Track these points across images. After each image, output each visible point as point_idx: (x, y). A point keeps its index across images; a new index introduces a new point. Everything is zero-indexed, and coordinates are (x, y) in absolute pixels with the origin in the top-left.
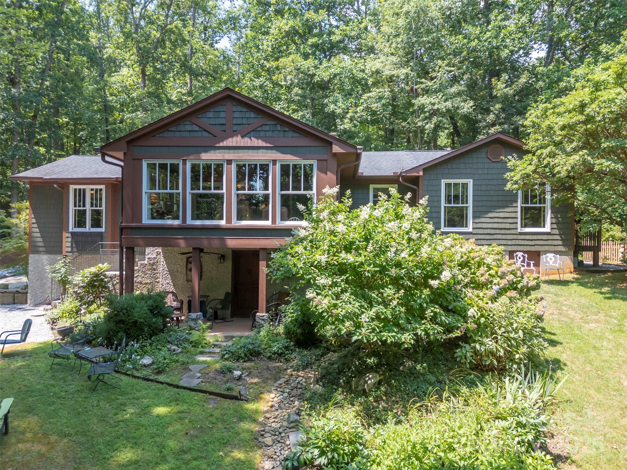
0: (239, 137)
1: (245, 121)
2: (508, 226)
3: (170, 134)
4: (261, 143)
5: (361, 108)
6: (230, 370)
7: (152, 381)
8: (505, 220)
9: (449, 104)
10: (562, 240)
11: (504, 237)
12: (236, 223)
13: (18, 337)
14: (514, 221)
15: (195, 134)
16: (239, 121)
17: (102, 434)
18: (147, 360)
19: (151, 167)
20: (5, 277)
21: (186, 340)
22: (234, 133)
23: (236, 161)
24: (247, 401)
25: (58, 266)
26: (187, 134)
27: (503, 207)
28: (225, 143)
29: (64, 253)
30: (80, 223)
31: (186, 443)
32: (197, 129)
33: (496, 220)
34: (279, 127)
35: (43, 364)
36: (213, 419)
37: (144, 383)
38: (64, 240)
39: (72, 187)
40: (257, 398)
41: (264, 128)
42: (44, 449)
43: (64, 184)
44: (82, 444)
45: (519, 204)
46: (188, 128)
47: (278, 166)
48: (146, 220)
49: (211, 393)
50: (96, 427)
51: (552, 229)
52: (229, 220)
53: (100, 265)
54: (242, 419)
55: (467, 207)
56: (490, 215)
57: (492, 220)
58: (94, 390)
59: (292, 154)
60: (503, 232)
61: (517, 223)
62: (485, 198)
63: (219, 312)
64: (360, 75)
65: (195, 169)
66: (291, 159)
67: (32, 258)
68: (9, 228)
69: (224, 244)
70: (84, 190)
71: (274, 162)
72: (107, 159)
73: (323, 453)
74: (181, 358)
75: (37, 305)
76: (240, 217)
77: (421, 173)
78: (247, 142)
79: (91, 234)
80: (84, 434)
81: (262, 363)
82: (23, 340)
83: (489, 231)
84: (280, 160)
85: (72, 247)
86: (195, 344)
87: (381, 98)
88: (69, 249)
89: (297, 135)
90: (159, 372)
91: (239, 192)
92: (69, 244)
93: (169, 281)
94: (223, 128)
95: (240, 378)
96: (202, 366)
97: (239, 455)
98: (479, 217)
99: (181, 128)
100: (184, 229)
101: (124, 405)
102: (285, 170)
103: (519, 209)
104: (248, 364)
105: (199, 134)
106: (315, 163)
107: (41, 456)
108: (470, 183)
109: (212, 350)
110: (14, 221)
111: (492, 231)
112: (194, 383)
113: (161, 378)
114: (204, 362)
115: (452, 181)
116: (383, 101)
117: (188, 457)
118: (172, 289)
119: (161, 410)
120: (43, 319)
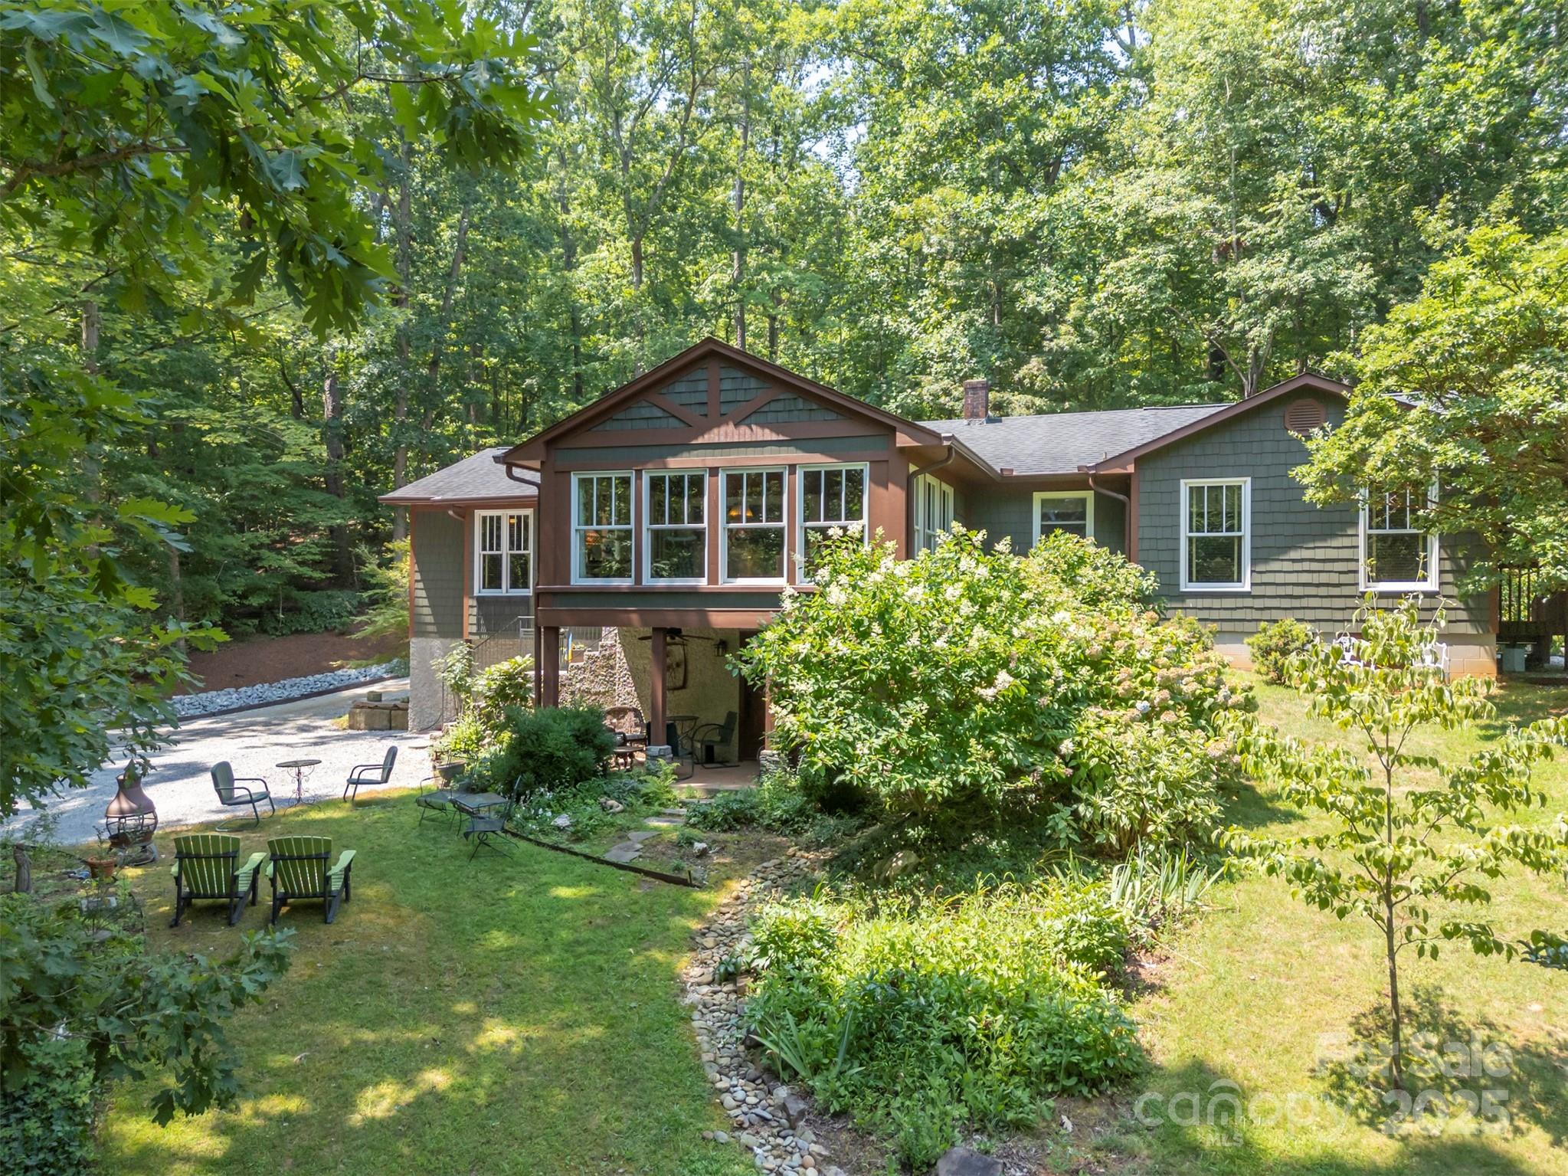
0: (731, 426)
1: (741, 396)
2: (1334, 578)
3: (617, 425)
4: (768, 435)
5: (1102, 295)
6: (690, 842)
7: (562, 850)
8: (1328, 566)
9: (1307, 277)
10: (1467, 609)
11: (1326, 603)
12: (729, 584)
13: (377, 775)
14: (1351, 566)
15: (657, 423)
16: (730, 396)
17: (472, 913)
18: (563, 821)
19: (585, 483)
20: (381, 679)
21: (635, 792)
22: (721, 420)
23: (725, 469)
24: (701, 887)
25: (450, 661)
26: (643, 424)
27: (1325, 536)
28: (706, 438)
29: (466, 636)
30: (493, 580)
31: (585, 935)
32: (660, 414)
33: (1306, 566)
34: (800, 404)
35: (409, 818)
36: (635, 908)
37: (552, 853)
38: (466, 611)
39: (479, 514)
40: (718, 885)
41: (774, 406)
42: (391, 922)
43: (465, 509)
44: (441, 921)
45: (1362, 528)
46: (646, 412)
47: (799, 478)
48: (578, 579)
49: (648, 873)
50: (466, 902)
51: (1441, 584)
52: (713, 579)
53: (518, 659)
54: (680, 911)
55: (1240, 538)
56: (1294, 555)
57: (1298, 566)
58: (473, 856)
59: (822, 452)
60: (1323, 591)
61: (1356, 572)
62: (1281, 518)
63: (717, 749)
64: (1099, 219)
65: (656, 484)
66: (822, 462)
67: (415, 644)
68: (382, 586)
69: (705, 622)
70: (499, 518)
71: (792, 468)
72: (516, 471)
73: (763, 952)
74: (620, 821)
75: (424, 731)
76: (733, 573)
77: (1131, 469)
78: (744, 434)
79: (509, 600)
80: (448, 910)
81: (755, 835)
82: (385, 780)
83: (1289, 590)
84: (803, 465)
85: (478, 624)
86: (648, 801)
87: (1146, 271)
88: (474, 629)
89: (834, 416)
90: (578, 840)
91: (732, 525)
92: (474, 620)
93: (631, 688)
94: (703, 410)
95: (703, 854)
96: (649, 834)
97: (659, 955)
98: (1266, 560)
99: (634, 413)
100: (639, 595)
101: (512, 879)
102: (812, 481)
103: (1361, 541)
104: (723, 836)
105: (664, 422)
106: (865, 467)
107: (387, 930)
108: (1246, 484)
109: (678, 810)
110: (393, 574)
111: (1298, 591)
112: (626, 858)
113: (578, 848)
114: (656, 829)
115: (1206, 482)
116: (1151, 279)
117: (582, 949)
118: (635, 703)
119: (564, 892)
120: (424, 753)
